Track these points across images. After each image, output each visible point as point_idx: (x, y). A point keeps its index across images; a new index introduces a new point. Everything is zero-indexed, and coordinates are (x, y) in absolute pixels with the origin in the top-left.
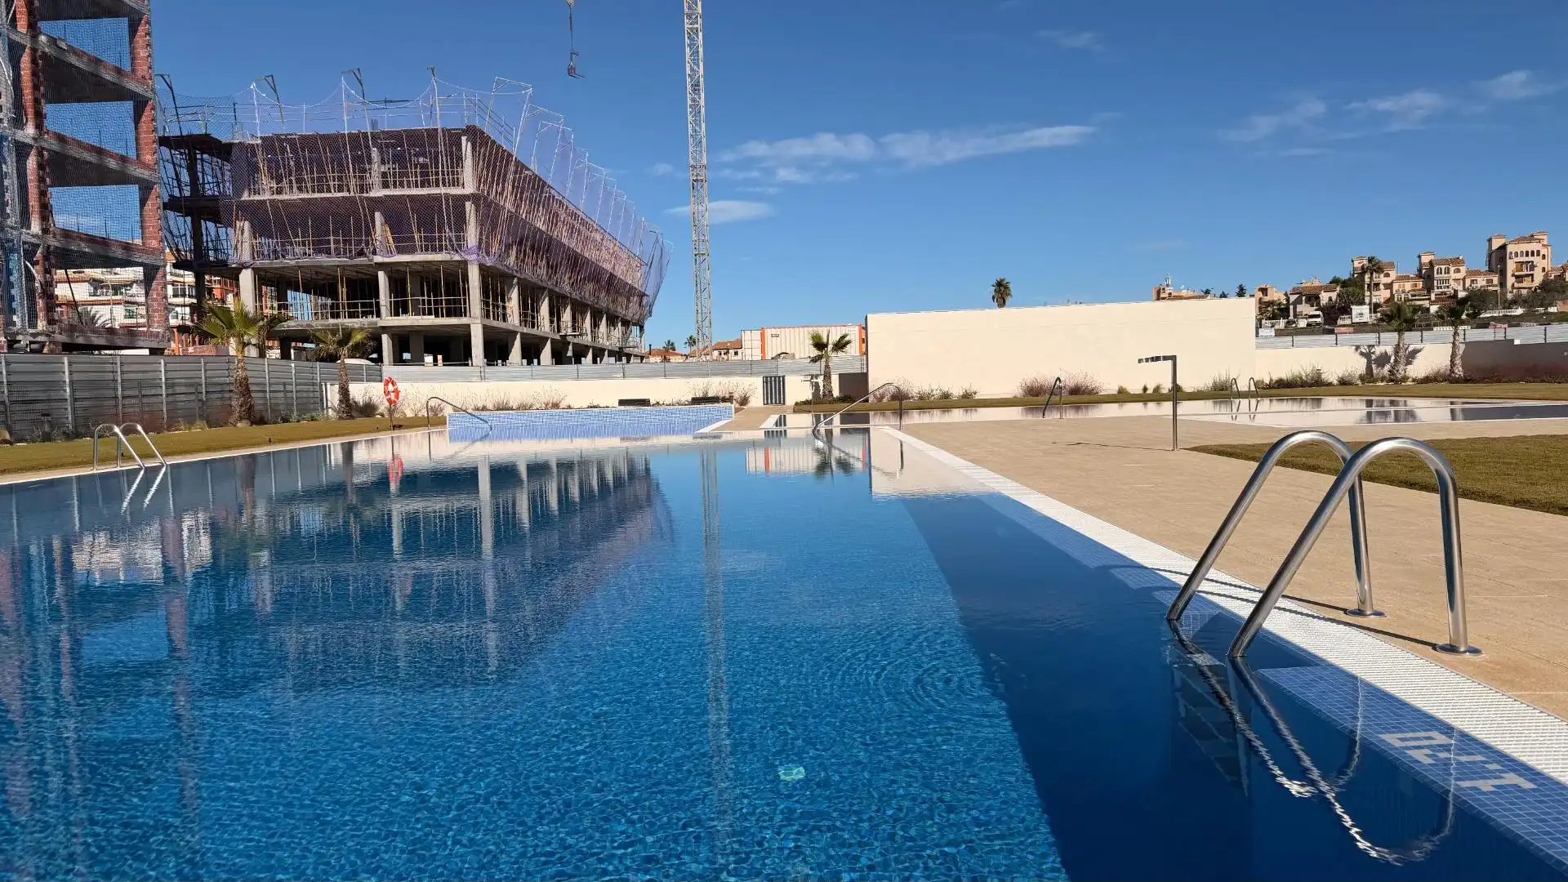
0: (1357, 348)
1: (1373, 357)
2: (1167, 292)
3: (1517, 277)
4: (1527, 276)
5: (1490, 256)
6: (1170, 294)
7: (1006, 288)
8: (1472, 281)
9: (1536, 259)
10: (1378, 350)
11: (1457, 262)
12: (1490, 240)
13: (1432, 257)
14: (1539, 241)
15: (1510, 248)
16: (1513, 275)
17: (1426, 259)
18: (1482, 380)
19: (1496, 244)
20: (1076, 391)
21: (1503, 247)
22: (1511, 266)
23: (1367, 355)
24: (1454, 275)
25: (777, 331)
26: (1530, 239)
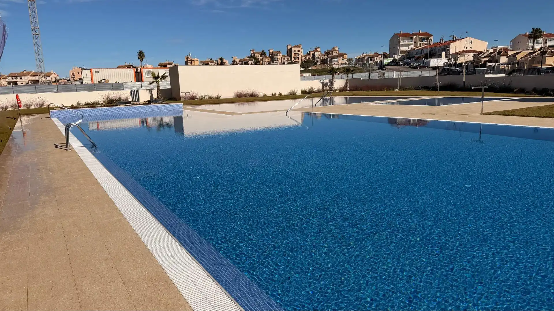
0: (320, 80)
1: (324, 83)
2: (190, 58)
3: (295, 58)
4: (297, 58)
5: (287, 51)
6: (191, 59)
7: (143, 54)
8: (283, 59)
9: (299, 53)
10: (325, 81)
11: (279, 52)
12: (287, 46)
13: (273, 51)
14: (300, 47)
15: (293, 49)
16: (294, 57)
17: (271, 51)
19: (289, 47)
21: (291, 49)
22: (293, 55)
23: (322, 83)
24: (279, 57)
25: (98, 70)
26: (298, 46)
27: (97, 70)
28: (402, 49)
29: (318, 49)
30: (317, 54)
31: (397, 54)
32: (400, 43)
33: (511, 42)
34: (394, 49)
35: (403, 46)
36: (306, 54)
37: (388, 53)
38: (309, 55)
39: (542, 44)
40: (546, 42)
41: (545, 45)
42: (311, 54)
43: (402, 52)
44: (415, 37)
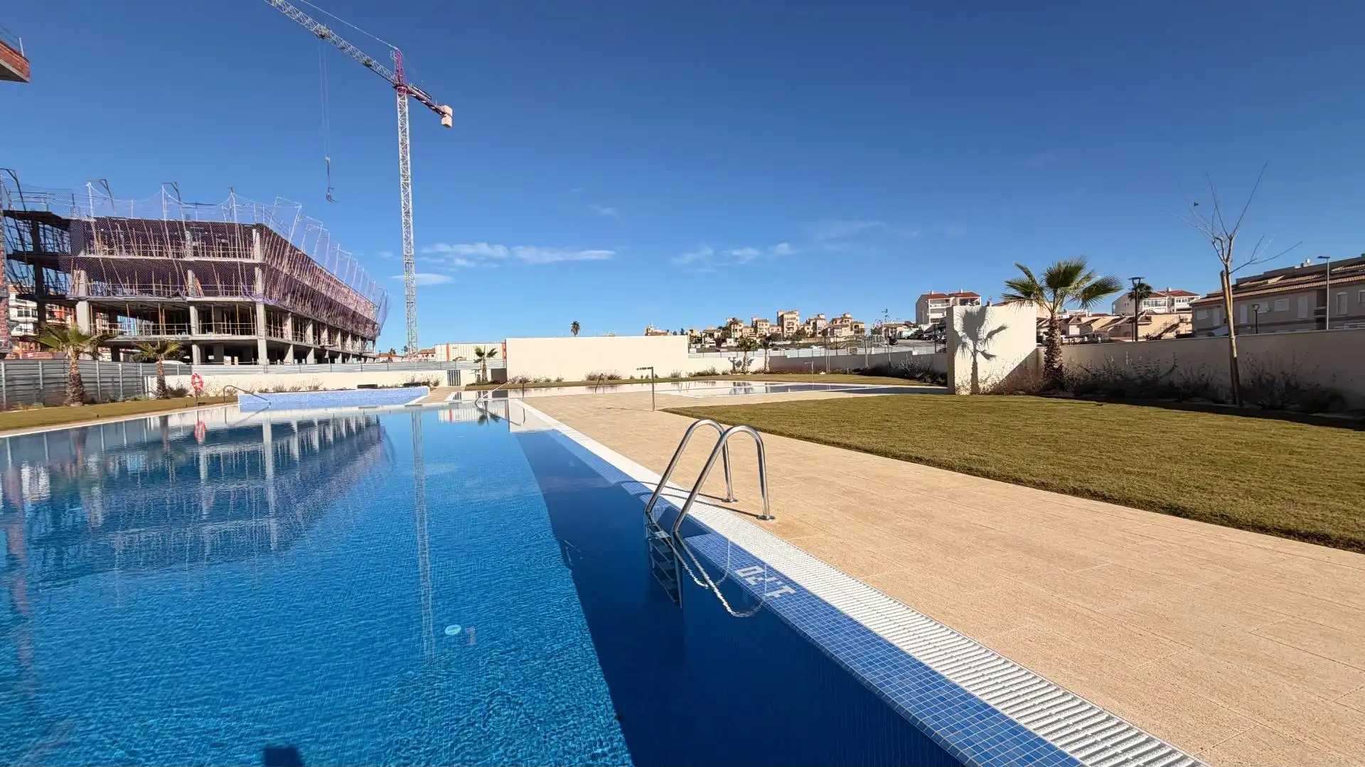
0: (729, 358)
1: (735, 362)
2: (651, 331)
3: (788, 328)
4: (791, 328)
5: (777, 319)
7: (578, 325)
8: (772, 329)
9: (794, 321)
10: (737, 360)
11: (766, 321)
12: (778, 312)
13: (757, 319)
14: (795, 313)
15: (785, 316)
16: (786, 327)
17: (754, 320)
18: (776, 373)
19: (780, 314)
20: (611, 378)
21: (782, 316)
22: (785, 324)
23: (733, 362)
24: (765, 327)
25: (456, 346)
26: (792, 313)
27: (454, 345)
28: (932, 316)
29: (822, 317)
30: (819, 323)
31: (926, 323)
32: (930, 308)
33: (1113, 304)
34: (921, 318)
35: (933, 311)
36: (804, 322)
37: (914, 322)
38: (808, 323)
39: (1166, 307)
40: (1173, 304)
41: (1172, 308)
42: (811, 323)
43: (933, 320)
44: (952, 299)
